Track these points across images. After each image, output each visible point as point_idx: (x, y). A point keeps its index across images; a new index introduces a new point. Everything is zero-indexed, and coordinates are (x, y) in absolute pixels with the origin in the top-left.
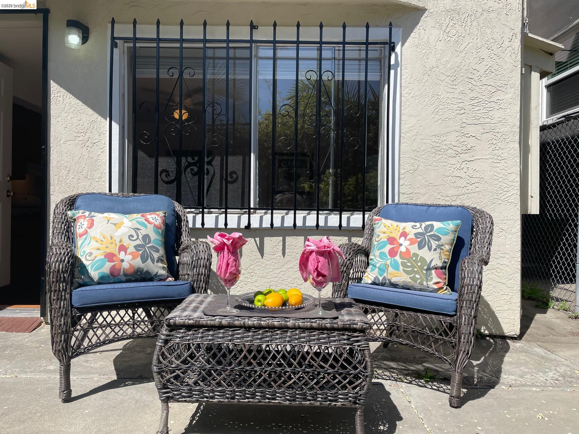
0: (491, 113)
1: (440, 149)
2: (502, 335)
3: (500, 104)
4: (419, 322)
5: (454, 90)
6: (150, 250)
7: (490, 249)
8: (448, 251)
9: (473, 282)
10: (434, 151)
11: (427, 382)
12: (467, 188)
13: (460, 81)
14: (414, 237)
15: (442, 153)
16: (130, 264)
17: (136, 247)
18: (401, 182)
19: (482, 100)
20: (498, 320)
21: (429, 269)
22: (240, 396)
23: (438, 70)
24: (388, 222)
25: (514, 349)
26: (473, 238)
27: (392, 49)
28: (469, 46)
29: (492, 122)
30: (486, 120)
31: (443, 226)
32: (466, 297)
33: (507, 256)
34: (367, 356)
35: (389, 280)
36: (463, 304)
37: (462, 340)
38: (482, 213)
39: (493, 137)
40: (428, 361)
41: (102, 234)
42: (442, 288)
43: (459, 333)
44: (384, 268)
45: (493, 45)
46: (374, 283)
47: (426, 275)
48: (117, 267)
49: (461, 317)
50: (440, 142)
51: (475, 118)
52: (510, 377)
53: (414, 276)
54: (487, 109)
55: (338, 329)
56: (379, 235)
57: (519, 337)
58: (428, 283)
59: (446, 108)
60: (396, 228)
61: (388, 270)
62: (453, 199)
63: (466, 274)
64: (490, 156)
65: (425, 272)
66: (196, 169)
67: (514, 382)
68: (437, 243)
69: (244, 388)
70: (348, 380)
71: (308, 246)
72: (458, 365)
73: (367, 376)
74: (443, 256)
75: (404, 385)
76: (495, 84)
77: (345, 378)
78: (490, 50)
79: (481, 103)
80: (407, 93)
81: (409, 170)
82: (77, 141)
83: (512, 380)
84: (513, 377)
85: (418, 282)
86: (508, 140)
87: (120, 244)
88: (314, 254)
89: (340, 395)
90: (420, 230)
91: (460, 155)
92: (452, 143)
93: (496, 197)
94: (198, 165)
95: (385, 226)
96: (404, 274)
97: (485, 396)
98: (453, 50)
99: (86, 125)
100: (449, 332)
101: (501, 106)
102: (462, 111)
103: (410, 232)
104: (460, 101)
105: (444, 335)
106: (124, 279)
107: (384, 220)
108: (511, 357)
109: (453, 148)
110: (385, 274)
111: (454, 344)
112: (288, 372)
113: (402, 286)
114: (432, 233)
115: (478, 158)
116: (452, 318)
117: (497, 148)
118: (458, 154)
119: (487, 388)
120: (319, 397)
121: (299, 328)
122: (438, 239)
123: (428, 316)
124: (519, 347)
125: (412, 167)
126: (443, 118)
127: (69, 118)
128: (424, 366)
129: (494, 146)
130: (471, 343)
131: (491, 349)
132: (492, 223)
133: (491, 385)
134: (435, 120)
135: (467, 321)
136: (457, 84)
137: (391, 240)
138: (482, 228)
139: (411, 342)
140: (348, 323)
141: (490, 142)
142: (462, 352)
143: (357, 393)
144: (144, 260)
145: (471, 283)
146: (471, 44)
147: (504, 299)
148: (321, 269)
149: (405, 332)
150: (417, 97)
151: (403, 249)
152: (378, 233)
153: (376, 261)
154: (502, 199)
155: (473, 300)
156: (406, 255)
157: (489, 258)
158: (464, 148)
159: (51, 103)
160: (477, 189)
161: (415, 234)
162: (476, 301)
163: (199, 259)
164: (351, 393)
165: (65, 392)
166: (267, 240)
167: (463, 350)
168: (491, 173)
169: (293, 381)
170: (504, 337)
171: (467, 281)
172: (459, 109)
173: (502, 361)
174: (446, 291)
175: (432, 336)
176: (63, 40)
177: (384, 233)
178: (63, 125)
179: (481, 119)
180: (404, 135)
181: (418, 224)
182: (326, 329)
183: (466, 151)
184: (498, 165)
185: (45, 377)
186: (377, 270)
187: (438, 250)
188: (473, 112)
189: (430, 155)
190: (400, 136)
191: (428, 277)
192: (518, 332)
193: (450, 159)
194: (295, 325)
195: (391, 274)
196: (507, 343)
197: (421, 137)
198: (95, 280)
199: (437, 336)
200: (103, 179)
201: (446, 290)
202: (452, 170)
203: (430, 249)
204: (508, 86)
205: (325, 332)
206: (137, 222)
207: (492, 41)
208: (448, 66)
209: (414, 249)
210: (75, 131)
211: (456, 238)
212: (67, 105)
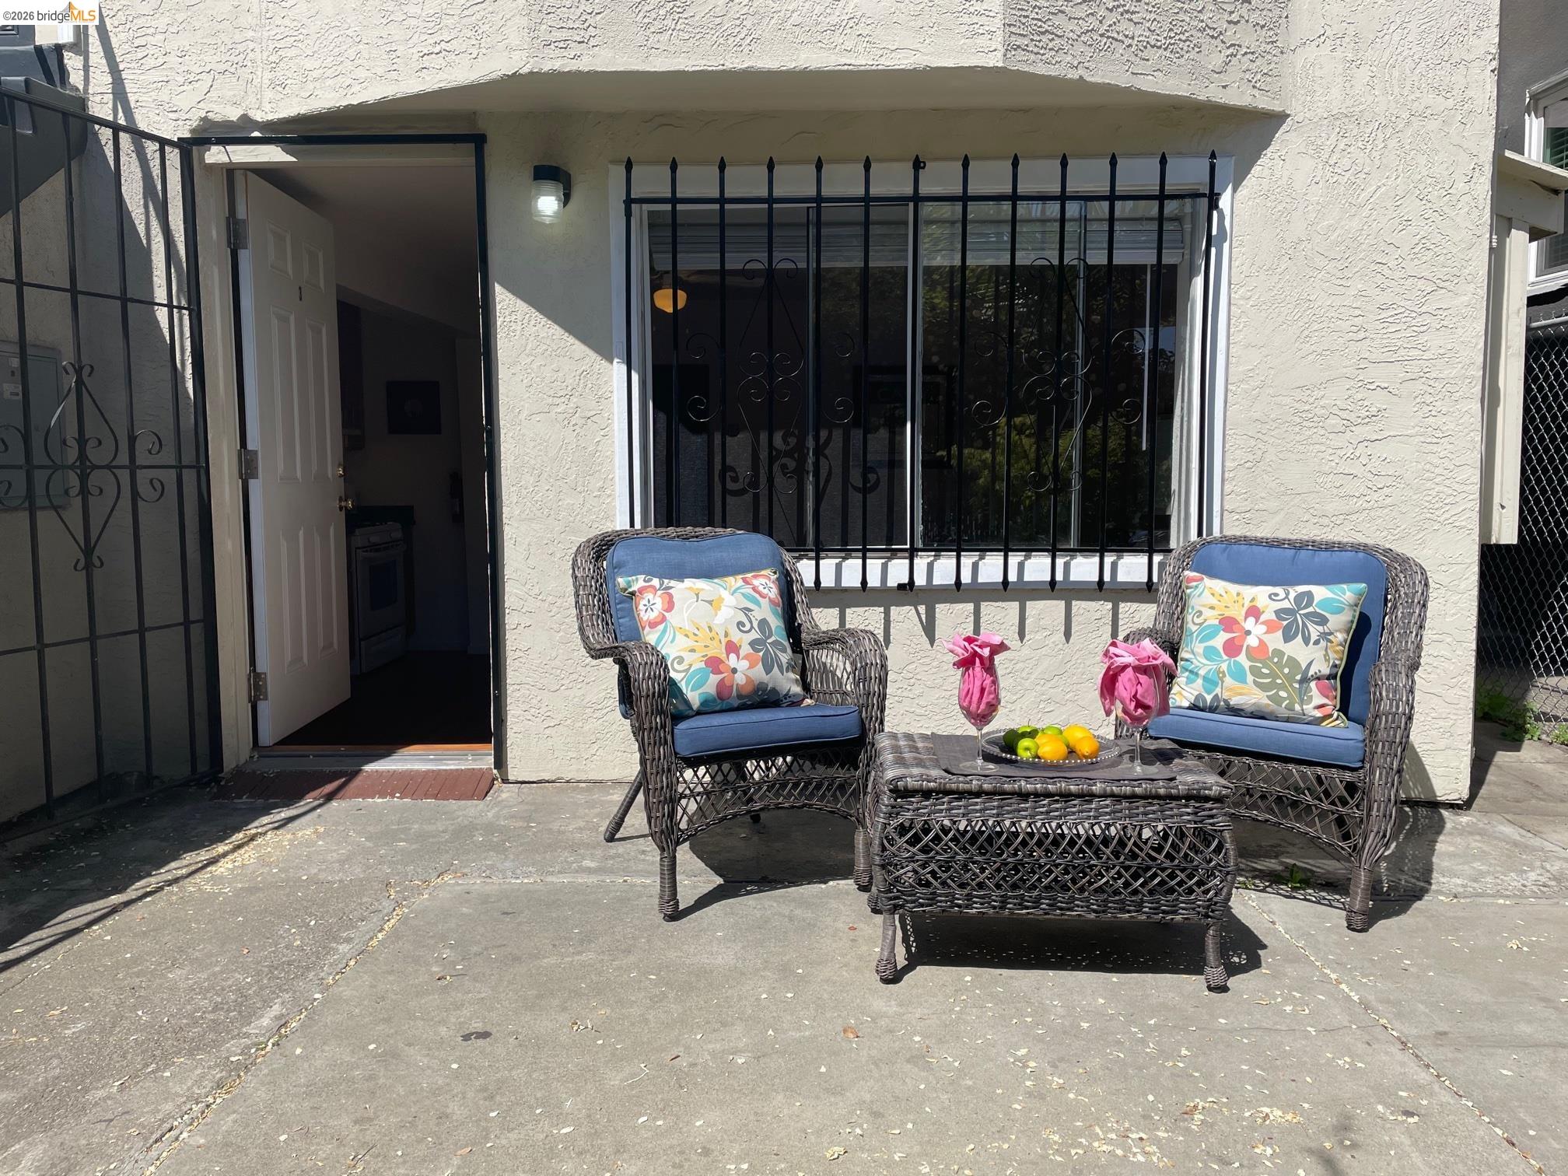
0: (1423, 338)
1: (1310, 416)
2: (1433, 799)
3: (1442, 317)
4: (1291, 781)
5: (1343, 290)
6: (775, 650)
7: (1421, 636)
8: (1341, 645)
9: (1398, 707)
10: (1298, 420)
11: (1294, 889)
12: (1366, 498)
13: (1357, 269)
14: (1273, 617)
15: (1316, 425)
16: (747, 676)
17: (753, 644)
18: (1226, 487)
19: (1403, 310)
20: (1425, 769)
21: (1305, 680)
22: (1015, 905)
23: (1309, 246)
24: (1218, 585)
25: (1457, 829)
26: (1386, 614)
27: (1213, 204)
28: (1378, 194)
29: (1424, 357)
30: (1414, 353)
31: (1331, 595)
32: (1383, 735)
33: (1449, 640)
34: (1229, 840)
35: (1226, 701)
36: (1377, 747)
37: (1374, 813)
38: (1404, 561)
39: (1426, 387)
40: (1288, 853)
41: (693, 622)
42: (1331, 716)
43: (1369, 801)
44: (1217, 679)
45: (1430, 190)
46: (1194, 707)
47: (1300, 692)
48: (727, 683)
49: (1372, 772)
50: (1311, 400)
51: (1387, 349)
52: (1453, 880)
53: (1277, 693)
54: (1415, 328)
55: (1177, 798)
56: (1200, 613)
57: (1467, 805)
58: (1304, 707)
59: (1326, 329)
60: (1236, 598)
61: (1223, 682)
62: (1338, 522)
63: (1384, 694)
64: (1417, 428)
65: (1297, 686)
66: (792, 464)
67: (1462, 890)
68: (1320, 628)
69: (1022, 892)
70: (1196, 879)
71: (1117, 656)
72: (1365, 855)
73: (1228, 873)
74: (1332, 655)
75: (1253, 895)
76: (1433, 274)
77: (1190, 877)
78: (1424, 202)
79: (1401, 315)
80: (1242, 298)
81: (1243, 462)
82: (553, 414)
83: (1456, 885)
84: (1459, 881)
85: (1283, 705)
86: (1458, 394)
87: (727, 639)
88: (1130, 670)
89: (1182, 903)
90: (1286, 604)
91: (1353, 429)
92: (1338, 402)
93: (1428, 515)
94: (796, 455)
95: (1213, 594)
96: (1256, 690)
97: (1408, 912)
98: (1343, 202)
99: (571, 381)
100: (1349, 799)
101: (1445, 323)
102: (1361, 335)
103: (1267, 606)
104: (1357, 312)
105: (1339, 804)
106: (736, 703)
107: (1208, 582)
108: (1451, 844)
109: (1340, 414)
110: (1218, 690)
111: (1358, 819)
112: (1096, 866)
113: (1252, 713)
114: (1311, 609)
115: (1392, 434)
116: (1355, 774)
117: (1433, 413)
118: (1349, 425)
119: (1408, 900)
120: (1146, 907)
121: (1112, 795)
122: (1323, 621)
123: (1308, 771)
124: (1467, 824)
125: (1250, 455)
126: (1319, 351)
127: (534, 366)
128: (1282, 863)
129: (1426, 409)
130: (1391, 817)
131: (1407, 827)
132: (1426, 585)
133: (1417, 894)
134: (1300, 354)
135: (1384, 778)
136: (1350, 275)
137: (1228, 623)
138: (1405, 593)
139: (1277, 817)
140: (1196, 786)
141: (1418, 400)
142: (1372, 835)
143: (1210, 900)
144: (768, 670)
145: (1394, 710)
146: (1383, 189)
147: (1438, 726)
148: (1143, 697)
149: (1263, 797)
150: (1264, 307)
151: (1252, 641)
152: (1197, 608)
153: (1198, 664)
154: (1441, 519)
155: (1397, 740)
156: (1259, 653)
157: (1419, 657)
158: (1364, 413)
159: (498, 336)
160: (1389, 501)
161: (1277, 612)
162: (1401, 743)
163: (867, 664)
164: (1200, 900)
165: (672, 903)
166: (941, 609)
167: (1375, 830)
168: (1420, 466)
169: (1104, 880)
170: (1434, 805)
171: (1385, 706)
172: (1354, 329)
173: (1432, 851)
174: (1338, 722)
175: (1315, 805)
176: (529, 211)
177: (1212, 608)
178: (525, 381)
179: (1402, 352)
180: (1234, 389)
181: (1279, 590)
182: (1158, 797)
183: (1367, 420)
184: (1435, 448)
185: (595, 880)
186: (1200, 681)
187: (1323, 643)
188: (1385, 336)
189: (1289, 429)
190: (1226, 390)
191: (1303, 696)
192: (1465, 795)
193: (1331, 436)
194: (1105, 790)
195: (1230, 690)
196: (1441, 814)
197: (1271, 391)
198: (695, 707)
199: (1325, 806)
200: (608, 492)
201: (1337, 719)
202: (1337, 461)
203: (1306, 641)
204: (1461, 278)
205: (1155, 802)
206: (743, 594)
207: (1428, 182)
208: (1332, 238)
209: (1275, 641)
210: (548, 394)
211: (1357, 617)
212: (532, 339)
